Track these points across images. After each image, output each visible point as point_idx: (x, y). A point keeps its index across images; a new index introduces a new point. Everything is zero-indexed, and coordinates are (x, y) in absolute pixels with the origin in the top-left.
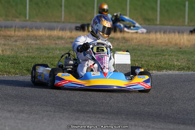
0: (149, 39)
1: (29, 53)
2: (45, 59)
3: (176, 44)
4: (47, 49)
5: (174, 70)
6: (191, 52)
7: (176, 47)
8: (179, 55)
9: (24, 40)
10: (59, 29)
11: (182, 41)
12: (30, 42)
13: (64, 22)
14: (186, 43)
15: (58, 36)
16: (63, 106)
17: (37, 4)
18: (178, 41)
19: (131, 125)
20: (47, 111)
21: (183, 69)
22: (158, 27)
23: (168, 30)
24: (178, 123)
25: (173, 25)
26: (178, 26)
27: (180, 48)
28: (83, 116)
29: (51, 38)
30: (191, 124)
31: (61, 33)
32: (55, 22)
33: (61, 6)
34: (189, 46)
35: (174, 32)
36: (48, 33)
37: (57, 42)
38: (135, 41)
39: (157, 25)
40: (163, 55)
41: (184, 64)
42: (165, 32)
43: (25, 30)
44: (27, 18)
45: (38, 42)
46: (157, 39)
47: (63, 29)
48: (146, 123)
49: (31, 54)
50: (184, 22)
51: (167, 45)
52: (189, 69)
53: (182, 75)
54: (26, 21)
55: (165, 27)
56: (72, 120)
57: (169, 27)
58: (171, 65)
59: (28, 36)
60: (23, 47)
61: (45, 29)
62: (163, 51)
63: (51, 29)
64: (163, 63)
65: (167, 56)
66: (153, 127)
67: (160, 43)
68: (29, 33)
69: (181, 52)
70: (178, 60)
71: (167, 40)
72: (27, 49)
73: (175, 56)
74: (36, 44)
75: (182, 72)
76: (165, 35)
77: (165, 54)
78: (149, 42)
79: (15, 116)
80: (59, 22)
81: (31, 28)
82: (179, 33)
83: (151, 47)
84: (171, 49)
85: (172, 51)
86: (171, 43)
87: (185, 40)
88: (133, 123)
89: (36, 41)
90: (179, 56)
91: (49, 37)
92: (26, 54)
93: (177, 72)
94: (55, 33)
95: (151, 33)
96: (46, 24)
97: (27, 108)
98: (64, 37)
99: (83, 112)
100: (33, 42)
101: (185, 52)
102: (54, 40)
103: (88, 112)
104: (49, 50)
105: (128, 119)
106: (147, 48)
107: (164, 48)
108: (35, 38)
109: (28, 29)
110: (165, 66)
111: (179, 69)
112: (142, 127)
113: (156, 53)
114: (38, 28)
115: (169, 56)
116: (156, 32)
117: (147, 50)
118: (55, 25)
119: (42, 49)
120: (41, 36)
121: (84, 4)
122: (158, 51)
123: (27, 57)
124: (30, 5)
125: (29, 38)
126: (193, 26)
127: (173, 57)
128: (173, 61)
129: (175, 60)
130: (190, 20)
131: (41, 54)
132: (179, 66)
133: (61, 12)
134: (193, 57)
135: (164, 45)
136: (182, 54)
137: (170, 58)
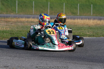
0: (75, 22)
1: (18, 29)
2: (26, 32)
3: (87, 25)
4: (26, 27)
5: (87, 37)
6: (95, 28)
7: (87, 26)
8: (89, 29)
9: (16, 23)
10: (32, 18)
12: (18, 24)
13: (34, 15)
14: (92, 24)
15: (32, 21)
16: (35, 53)
17: (21, 6)
18: (88, 23)
19: (68, 63)
20: (28, 56)
21: (91, 36)
22: (78, 16)
23: (83, 18)
24: (90, 61)
25: (85, 16)
26: (88, 16)
27: (89, 26)
28: (45, 58)
29: (28, 22)
30: (96, 62)
31: (33, 20)
33: (33, 7)
34: (93, 25)
35: (86, 19)
36: (27, 20)
37: (31, 24)
38: (68, 23)
39: (78, 15)
40: (81, 30)
41: (91, 34)
42: (82, 19)
43: (16, 18)
44: (17, 13)
45: (22, 24)
46: (78, 22)
47: (34, 18)
48: (74, 62)
49: (19, 30)
50: (91, 14)
51: (83, 25)
52: (94, 36)
53: (90, 39)
54: (16, 14)
55: (82, 17)
56: (39, 61)
57: (84, 16)
58: (85, 34)
59: (17, 21)
60: (15, 26)
61: (25, 18)
62: (81, 28)
63: (28, 18)
64: (81, 33)
65: (83, 30)
66: (78, 63)
67: (80, 24)
68: (17, 20)
69: (90, 28)
70: (88, 32)
71: (83, 23)
72: (17, 27)
73: (87, 30)
74: (21, 25)
75: (90, 38)
76: (82, 20)
77: (82, 29)
78: (75, 24)
79: (13, 59)
80: (31, 14)
81: (19, 17)
82: (88, 19)
83: (75, 26)
84: (85, 27)
85: (86, 28)
86: (85, 24)
87: (92, 22)
88: (68, 62)
89: (21, 23)
90: (89, 30)
91: (27, 22)
92: (17, 30)
93: (88, 38)
94: (30, 20)
95: (76, 19)
96: (26, 15)
97: (18, 55)
98: (34, 21)
99: (45, 56)
100: (20, 24)
101: (92, 28)
102: (30, 23)
103: (47, 56)
104: (27, 27)
105: (66, 60)
106: (73, 26)
107: (82, 26)
108: (21, 22)
109: (17, 18)
110: (82, 35)
111: (89, 36)
112: (73, 63)
113: (78, 28)
114: (22, 17)
115: (84, 30)
116: (78, 19)
117: (74, 27)
118: (30, 16)
119: (24, 27)
120: (23, 21)
121: (43, 6)
122: (79, 28)
123: (17, 31)
124: (18, 7)
125: (18, 22)
126: (95, 16)
127: (86, 30)
128: (86, 32)
129: (87, 32)
130: (93, 13)
131: (24, 30)
132: (89, 35)
133: (33, 10)
134: (95, 30)
135: (82, 25)
136: (90, 29)
137: (85, 31)
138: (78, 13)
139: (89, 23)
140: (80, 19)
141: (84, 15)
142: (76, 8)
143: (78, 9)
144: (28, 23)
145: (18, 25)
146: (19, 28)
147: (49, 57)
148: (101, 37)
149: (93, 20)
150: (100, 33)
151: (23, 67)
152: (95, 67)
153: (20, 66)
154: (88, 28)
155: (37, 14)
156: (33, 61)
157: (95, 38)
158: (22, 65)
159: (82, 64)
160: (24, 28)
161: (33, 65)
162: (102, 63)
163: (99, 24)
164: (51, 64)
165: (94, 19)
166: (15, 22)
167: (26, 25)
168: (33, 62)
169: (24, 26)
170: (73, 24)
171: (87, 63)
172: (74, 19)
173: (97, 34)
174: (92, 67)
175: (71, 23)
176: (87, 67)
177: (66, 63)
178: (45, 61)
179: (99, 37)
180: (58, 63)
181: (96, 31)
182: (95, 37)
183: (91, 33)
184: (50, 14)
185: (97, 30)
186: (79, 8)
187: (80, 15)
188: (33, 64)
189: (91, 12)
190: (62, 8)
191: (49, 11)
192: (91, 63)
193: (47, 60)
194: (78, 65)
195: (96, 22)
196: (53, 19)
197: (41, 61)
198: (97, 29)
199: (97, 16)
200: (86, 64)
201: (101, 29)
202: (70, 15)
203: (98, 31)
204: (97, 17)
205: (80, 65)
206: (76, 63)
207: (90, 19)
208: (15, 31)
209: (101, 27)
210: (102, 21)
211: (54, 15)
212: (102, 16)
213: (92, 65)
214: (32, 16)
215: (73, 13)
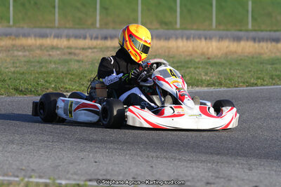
0: (169, 48)
1: (16, 67)
2: (37, 75)
3: (203, 54)
4: (38, 62)
5: (202, 86)
6: (223, 64)
7: (203, 57)
8: (207, 67)
9: (9, 51)
10: (52, 36)
11: (211, 49)
12: (16, 53)
13: (58, 28)
14: (216, 52)
15: (53, 45)
16: (63, 133)
17: (23, 5)
18: (205, 50)
19: (152, 157)
21: (213, 85)
22: (179, 32)
23: (192, 36)
24: (211, 153)
25: (197, 29)
26: (204, 30)
27: (209, 58)
28: (91, 147)
29: (43, 48)
30: (228, 154)
31: (55, 42)
32: (48, 27)
33: (54, 7)
34: (219, 55)
35: (200, 38)
36: (39, 42)
37: (51, 53)
39: (177, 29)
40: (187, 68)
41: (214, 79)
42: (188, 38)
43: (10, 38)
44: (11, 23)
45: (27, 53)
46: (178, 48)
47: (58, 36)
49: (18, 69)
50: (211, 24)
51: (191, 55)
52: (221, 84)
53: (212, 92)
54: (10, 27)
55: (187, 32)
56: (76, 152)
57: (193, 32)
58: (198, 80)
59: (14, 46)
60: (8, 60)
61: (35, 36)
62: (187, 62)
63: (43, 36)
65: (192, 69)
66: (179, 159)
67: (183, 52)
68: (14, 42)
69: (209, 63)
70: (206, 74)
71: (191, 49)
72: (13, 63)
73: (203, 68)
74: (25, 56)
75: (212, 89)
76: (189, 42)
77: (190, 66)
78: (169, 52)
79: (4, 148)
80: (51, 28)
81: (17, 36)
82: (206, 39)
83: (171, 57)
84: (197, 60)
85: (198, 63)
86: (196, 52)
87: (214, 47)
88: (154, 154)
89: (25, 51)
90: (207, 69)
91: (41, 47)
92: (13, 69)
93: (206, 89)
94: (48, 42)
95: (171, 40)
96: (37, 30)
98: (59, 46)
99: (91, 141)
100: (20, 53)
101: (215, 63)
102: (47, 51)
103: (96, 141)
104: (41, 63)
107: (188, 58)
108: (23, 48)
109: (13, 37)
111: (208, 85)
112: (166, 158)
113: (178, 65)
114: (26, 36)
115: (195, 68)
116: (177, 38)
118: (48, 31)
119: (32, 62)
120: (30, 46)
121: (83, 5)
122: (181, 62)
123: (14, 73)
124: (14, 6)
125: (15, 48)
126: (224, 30)
127: (200, 69)
128: (201, 74)
129: (203, 74)
130: (219, 23)
131: (32, 69)
132: (208, 81)
133: (54, 14)
134: (225, 69)
135: (187, 55)
136: (211, 65)
137: (196, 71)
138: (176, 23)
139: (208, 48)
140: (182, 38)
141: (192, 29)
142: (173, 10)
143: (176, 11)
144: (41, 50)
145: (16, 56)
146: (18, 65)
147: (103, 141)
148: (241, 86)
149: (219, 40)
150: (238, 77)
151: (33, 170)
152: (227, 169)
153: (24, 168)
154: (206, 63)
155: (67, 26)
156: (58, 154)
157: (225, 89)
158: (28, 166)
159: (192, 161)
160: (33, 64)
161: (60, 166)
162: (245, 156)
163: (236, 52)
164: (106, 161)
165: (221, 38)
166: (7, 48)
167: (36, 56)
168: (58, 157)
169: (32, 60)
170: (165, 52)
171: (203, 158)
172: (167, 38)
173: (229, 80)
174: (219, 167)
175: (160, 51)
176: (204, 169)
177: (147, 160)
178: (91, 155)
179: (235, 87)
180: (127, 157)
181: (228, 70)
182: (225, 86)
183: (213, 77)
184: (101, 25)
185: (230, 69)
186: (178, 9)
187: (183, 28)
188: (58, 161)
189: (211, 19)
190: (135, 11)
191: (98, 18)
192: (216, 158)
193: (96, 151)
194: (182, 164)
195: (227, 47)
196: (109, 39)
197: (81, 155)
198: (230, 64)
199: (227, 30)
200: (202, 162)
201: (239, 64)
202: (157, 29)
203: (232, 71)
204: (229, 33)
205: (185, 163)
206: (175, 160)
207: (211, 38)
208: (9, 72)
209: (241, 60)
210: (242, 43)
211: (114, 28)
212: (241, 30)
213: (219, 164)
214: (54, 32)
215: (164, 23)
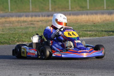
3: (93, 21)
5: (87, 37)
7: (92, 23)
8: (92, 27)
9: (3, 24)
10: (24, 16)
12: (6, 25)
15: (24, 20)
17: (15, 2)
21: (92, 36)
27: (94, 23)
36: (18, 19)
43: (4, 18)
45: (11, 25)
47: (26, 16)
51: (87, 22)
52: (96, 35)
58: (86, 34)
59: (6, 21)
62: (83, 26)
63: (20, 16)
68: (6, 20)
69: (94, 25)
75: (92, 38)
81: (8, 17)
85: (89, 26)
86: (90, 21)
91: (18, 22)
93: (89, 38)
94: (22, 19)
99: (24, 65)
100: (8, 25)
102: (21, 23)
103: (27, 65)
106: (74, 24)
108: (10, 22)
109: (6, 17)
110: (82, 35)
111: (90, 36)
114: (12, 16)
115: (87, 28)
120: (13, 21)
135: (85, 22)
140: (85, 14)
146: (4, 30)
148: (106, 36)
157: (98, 37)
166: (2, 22)
179: (103, 36)
189: (104, 4)
191: (50, 6)
193: (25, 69)
